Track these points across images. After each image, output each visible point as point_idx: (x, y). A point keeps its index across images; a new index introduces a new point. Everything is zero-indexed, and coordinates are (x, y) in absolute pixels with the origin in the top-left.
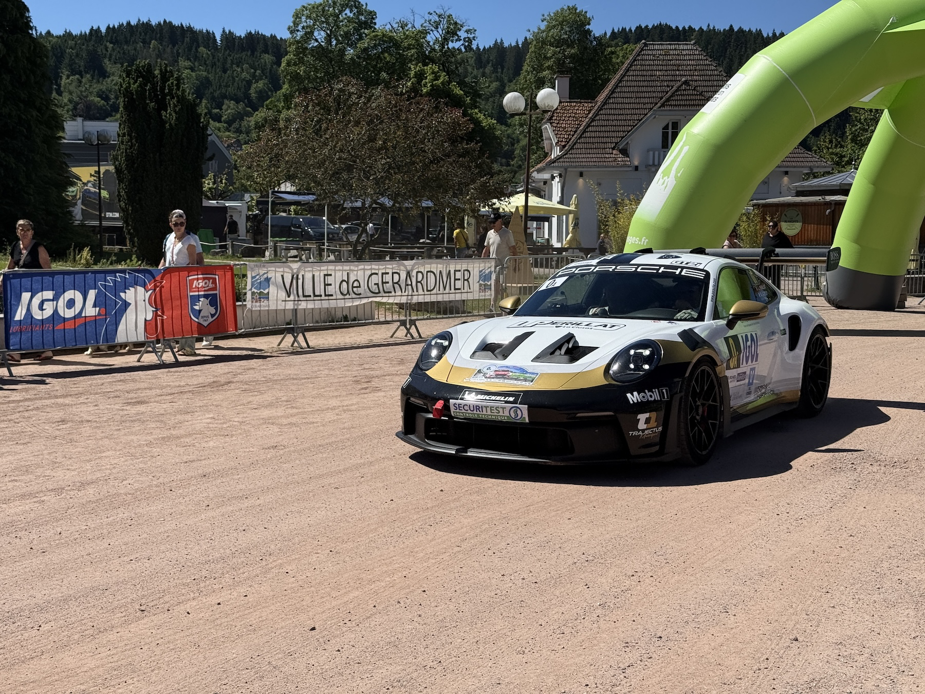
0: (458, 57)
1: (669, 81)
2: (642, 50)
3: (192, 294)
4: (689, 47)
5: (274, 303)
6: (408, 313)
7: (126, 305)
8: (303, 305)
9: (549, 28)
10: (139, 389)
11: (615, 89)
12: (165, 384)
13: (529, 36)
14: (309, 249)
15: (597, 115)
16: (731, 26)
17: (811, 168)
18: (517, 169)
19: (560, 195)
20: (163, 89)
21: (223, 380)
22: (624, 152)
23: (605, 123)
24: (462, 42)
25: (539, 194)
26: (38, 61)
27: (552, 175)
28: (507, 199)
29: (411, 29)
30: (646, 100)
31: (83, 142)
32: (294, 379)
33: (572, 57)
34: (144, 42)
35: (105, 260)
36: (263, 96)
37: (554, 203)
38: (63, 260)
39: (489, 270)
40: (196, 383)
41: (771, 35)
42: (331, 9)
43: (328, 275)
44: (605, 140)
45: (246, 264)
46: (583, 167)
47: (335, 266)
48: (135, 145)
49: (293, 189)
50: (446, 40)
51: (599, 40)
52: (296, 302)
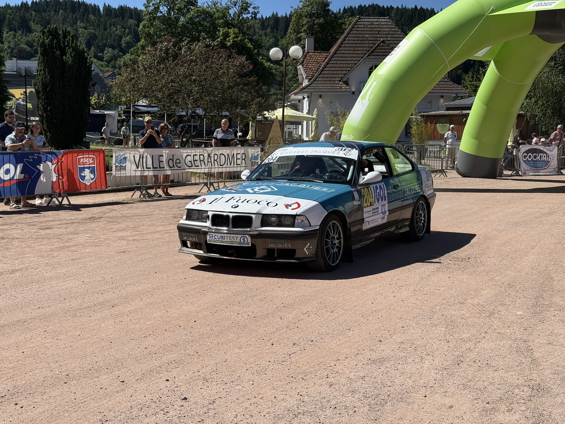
0: (248, 23)
1: (373, 40)
2: (357, 21)
3: (80, 166)
4: (386, 20)
5: (129, 172)
6: (209, 179)
7: (40, 172)
9: (304, 7)
10: (47, 221)
11: (341, 45)
12: (62, 218)
13: (293, 11)
15: (330, 60)
16: (416, 6)
17: (457, 94)
19: (308, 109)
20: (64, 43)
21: (97, 216)
22: (346, 83)
23: (335, 65)
24: (250, 14)
25: (296, 108)
27: (303, 97)
28: (274, 111)
29: (219, 6)
30: (360, 52)
31: (16, 73)
32: (138, 216)
33: (319, 24)
34: (55, 11)
36: (129, 46)
37: (305, 114)
39: (257, 153)
40: (81, 217)
43: (161, 156)
44: (335, 76)
45: (112, 149)
46: (322, 92)
48: (48, 77)
49: (146, 104)
50: (241, 13)
51: (335, 15)
52: (142, 172)
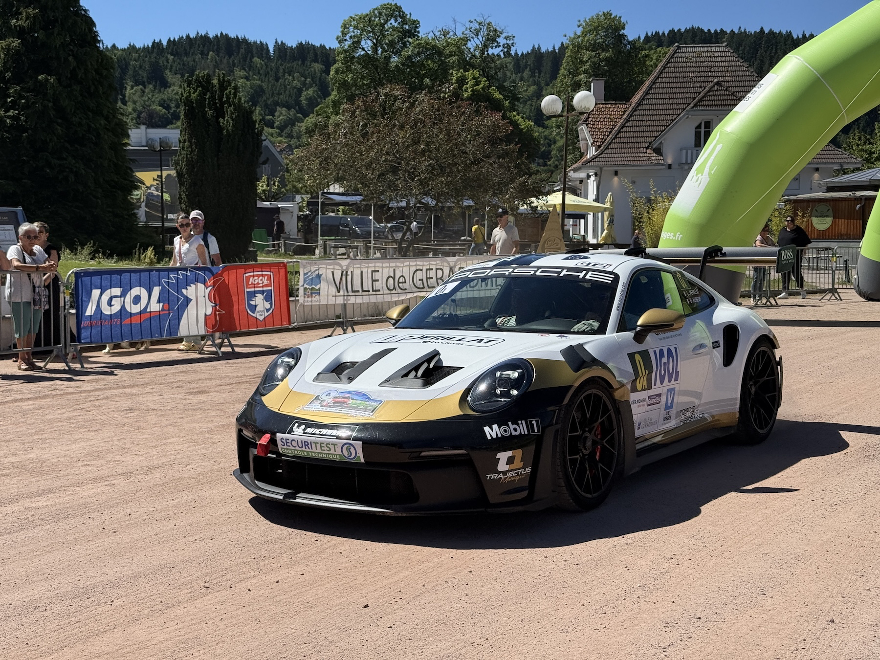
0: (498, 62)
1: (701, 82)
2: (675, 52)
3: (248, 290)
4: (722, 49)
5: (325, 299)
7: (188, 300)
8: (352, 300)
9: (584, 34)
10: (200, 380)
11: (649, 90)
12: (223, 375)
13: (566, 41)
14: (357, 247)
15: (631, 116)
16: (762, 28)
17: (841, 165)
18: (554, 169)
19: (595, 193)
20: (221, 98)
22: (658, 151)
23: (639, 123)
24: (501, 48)
25: (575, 192)
26: (105, 72)
27: (588, 174)
28: (545, 198)
29: (452, 37)
30: (679, 101)
31: (147, 148)
33: (607, 60)
34: (202, 53)
35: (168, 259)
36: (313, 103)
37: (590, 200)
38: (129, 259)
40: (252, 374)
41: (800, 36)
42: (377, 19)
43: (376, 271)
44: (639, 140)
45: (299, 262)
46: (618, 166)
47: (382, 263)
48: (195, 150)
49: (341, 190)
50: (485, 46)
51: (633, 43)
52: (346, 297)
